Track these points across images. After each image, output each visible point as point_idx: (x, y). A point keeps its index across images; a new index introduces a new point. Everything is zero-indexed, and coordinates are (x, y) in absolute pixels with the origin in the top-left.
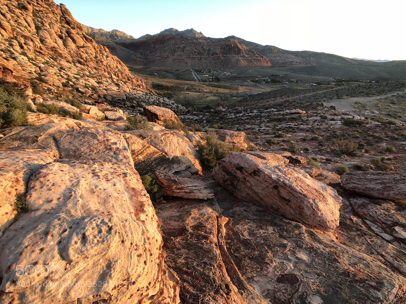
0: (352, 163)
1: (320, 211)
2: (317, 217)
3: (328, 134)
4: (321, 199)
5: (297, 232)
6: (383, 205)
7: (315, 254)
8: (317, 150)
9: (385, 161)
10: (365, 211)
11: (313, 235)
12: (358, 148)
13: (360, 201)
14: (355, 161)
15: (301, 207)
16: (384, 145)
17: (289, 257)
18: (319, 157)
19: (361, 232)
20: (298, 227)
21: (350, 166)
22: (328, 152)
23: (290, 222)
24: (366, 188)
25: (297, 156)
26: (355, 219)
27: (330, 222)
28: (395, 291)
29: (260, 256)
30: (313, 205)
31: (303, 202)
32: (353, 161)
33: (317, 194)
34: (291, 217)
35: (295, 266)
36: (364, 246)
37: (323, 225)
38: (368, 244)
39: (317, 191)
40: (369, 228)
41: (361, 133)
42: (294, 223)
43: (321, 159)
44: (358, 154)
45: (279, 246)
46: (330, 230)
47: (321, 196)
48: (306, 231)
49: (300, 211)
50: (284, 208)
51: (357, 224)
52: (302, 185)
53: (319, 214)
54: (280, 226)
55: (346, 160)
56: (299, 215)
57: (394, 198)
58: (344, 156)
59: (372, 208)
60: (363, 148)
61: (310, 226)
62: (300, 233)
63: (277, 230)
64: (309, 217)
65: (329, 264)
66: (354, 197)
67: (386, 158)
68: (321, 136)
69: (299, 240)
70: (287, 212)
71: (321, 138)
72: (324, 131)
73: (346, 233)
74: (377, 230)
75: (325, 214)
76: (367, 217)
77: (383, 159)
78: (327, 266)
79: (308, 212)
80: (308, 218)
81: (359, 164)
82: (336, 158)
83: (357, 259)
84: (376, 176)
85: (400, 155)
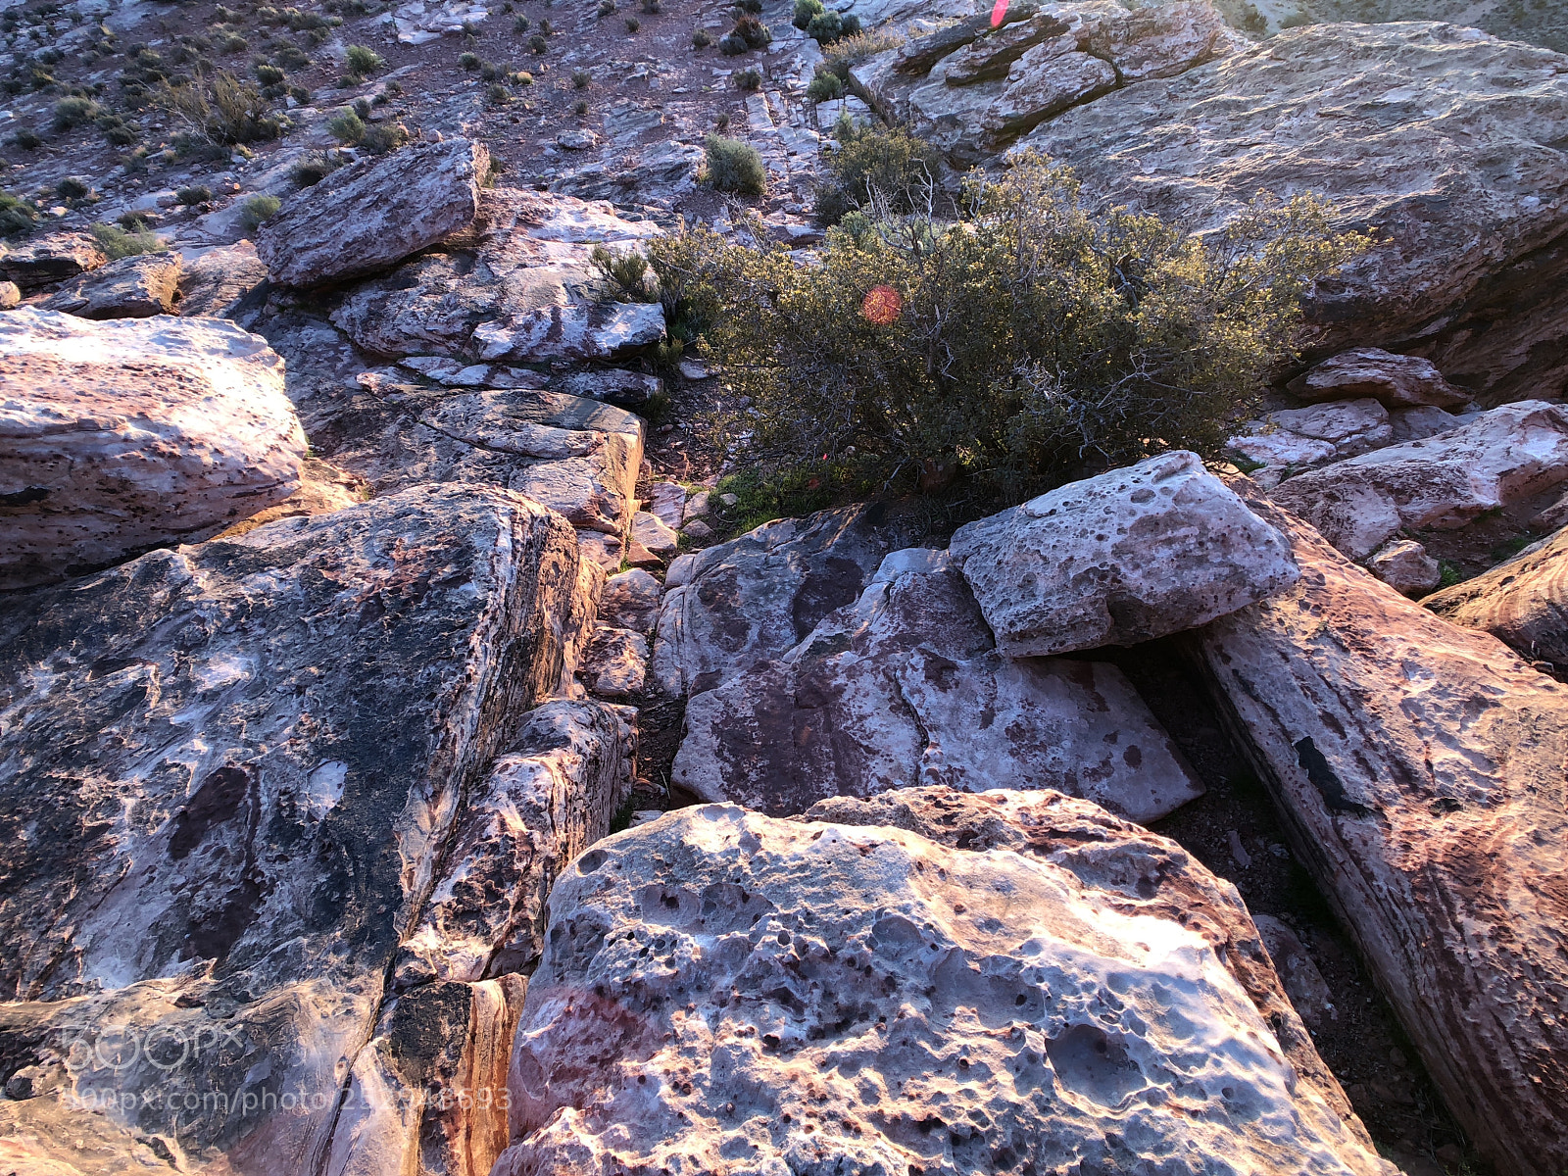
0: (284, 168)
1: (201, 445)
2: (208, 477)
3: (119, 73)
4: (173, 394)
5: (160, 595)
6: (420, 277)
7: (263, 625)
8: (120, 169)
9: (374, 114)
10: (385, 331)
11: (230, 557)
12: (270, 97)
13: (357, 306)
14: (291, 158)
15: (113, 485)
16: (338, 48)
17: (174, 721)
18: (148, 200)
19: (407, 412)
20: (155, 573)
21: (283, 186)
22: (169, 161)
23: (114, 574)
24: (347, 245)
25: (40, 244)
26: (372, 378)
27: (269, 459)
28: (504, 541)
29: (47, 834)
30: (152, 439)
31: (104, 458)
32: (284, 161)
33: (145, 385)
34: (113, 549)
35: (212, 736)
36: (432, 450)
37: (253, 487)
38: (440, 435)
39: (136, 370)
40: (424, 381)
41: (237, 21)
42: (131, 569)
43: (164, 205)
44: (282, 121)
45: (115, 716)
46: (287, 485)
47: (168, 380)
48: (196, 560)
49: (124, 500)
50: (51, 535)
51: (386, 394)
52: (46, 382)
53: (208, 460)
54: (74, 627)
55: (258, 168)
56: (137, 521)
57: (432, 236)
58: (241, 153)
59: (401, 308)
60: (284, 90)
61: (213, 523)
62: (176, 591)
63: (74, 654)
64: (180, 498)
65: (318, 620)
66: (338, 302)
67: (369, 99)
68: (89, 94)
69: (179, 621)
70: (83, 542)
71: (96, 104)
72: (88, 63)
73: (369, 447)
74: (443, 371)
75: (227, 443)
76: (403, 348)
77: (363, 110)
78: (314, 631)
79: (161, 483)
80: (178, 506)
81: (305, 163)
82: (219, 177)
83: (391, 528)
84: (352, 185)
85: (400, 72)
